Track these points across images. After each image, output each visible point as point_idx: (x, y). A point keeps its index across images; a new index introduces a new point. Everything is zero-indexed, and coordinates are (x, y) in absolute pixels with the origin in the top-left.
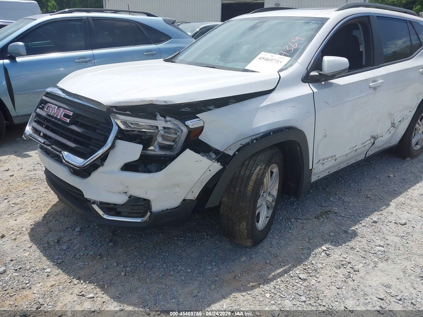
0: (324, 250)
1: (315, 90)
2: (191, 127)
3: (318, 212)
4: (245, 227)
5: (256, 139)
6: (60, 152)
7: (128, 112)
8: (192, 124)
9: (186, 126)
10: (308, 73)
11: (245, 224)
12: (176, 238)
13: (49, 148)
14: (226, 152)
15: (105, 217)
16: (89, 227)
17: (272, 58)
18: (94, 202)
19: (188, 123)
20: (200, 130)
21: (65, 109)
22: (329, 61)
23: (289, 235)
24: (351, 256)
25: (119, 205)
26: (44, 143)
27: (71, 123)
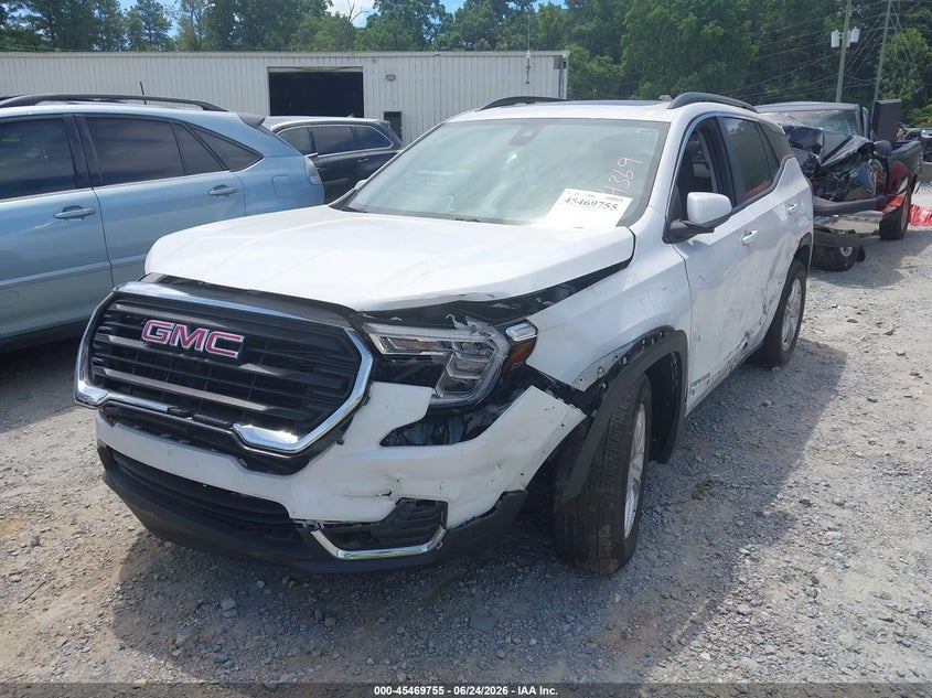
0: (746, 555)
1: (686, 257)
2: (516, 339)
3: (691, 487)
4: (608, 535)
5: (627, 355)
6: (227, 427)
7: (395, 318)
8: (517, 333)
9: (508, 338)
10: (667, 225)
11: (607, 529)
12: (461, 584)
13: (189, 420)
14: (575, 386)
15: (341, 554)
16: (248, 595)
17: (592, 199)
18: (312, 527)
19: (511, 331)
20: (530, 345)
21: (212, 329)
22: (699, 201)
23: (669, 538)
24: (797, 557)
25: (375, 523)
26: (169, 412)
27: (244, 359)
